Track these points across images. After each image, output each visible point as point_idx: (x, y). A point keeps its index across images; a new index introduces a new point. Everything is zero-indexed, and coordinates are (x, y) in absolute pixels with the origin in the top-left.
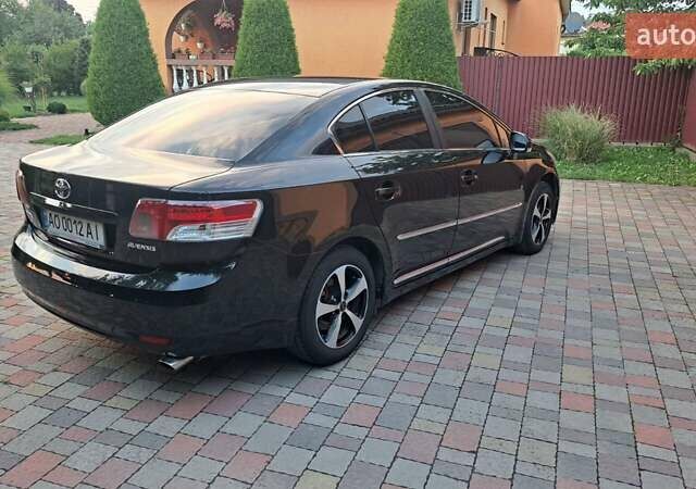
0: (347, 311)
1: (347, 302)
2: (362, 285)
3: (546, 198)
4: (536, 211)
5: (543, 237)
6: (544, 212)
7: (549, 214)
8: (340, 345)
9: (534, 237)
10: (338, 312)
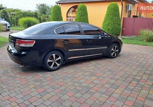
0: (55, 62)
1: (56, 60)
2: (60, 58)
3: (116, 47)
4: (112, 49)
5: (115, 55)
6: (116, 50)
7: (117, 51)
8: (54, 68)
9: (112, 55)
10: (53, 62)
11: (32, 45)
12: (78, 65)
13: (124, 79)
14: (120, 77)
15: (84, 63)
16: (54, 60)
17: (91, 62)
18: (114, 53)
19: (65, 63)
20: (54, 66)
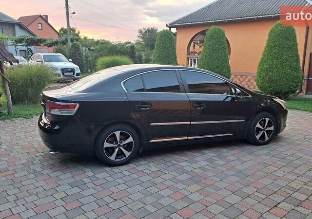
0: (122, 149)
1: (121, 144)
2: (130, 139)
3: (267, 120)
4: (258, 125)
5: (267, 138)
6: (267, 126)
7: (272, 128)
8: (117, 160)
9: (258, 137)
10: (116, 148)
11: (72, 112)
12: (174, 156)
13: (265, 197)
14: (256, 190)
15: (189, 153)
16: (117, 143)
17: (206, 151)
18: (263, 134)
19: (142, 151)
20: (117, 155)
